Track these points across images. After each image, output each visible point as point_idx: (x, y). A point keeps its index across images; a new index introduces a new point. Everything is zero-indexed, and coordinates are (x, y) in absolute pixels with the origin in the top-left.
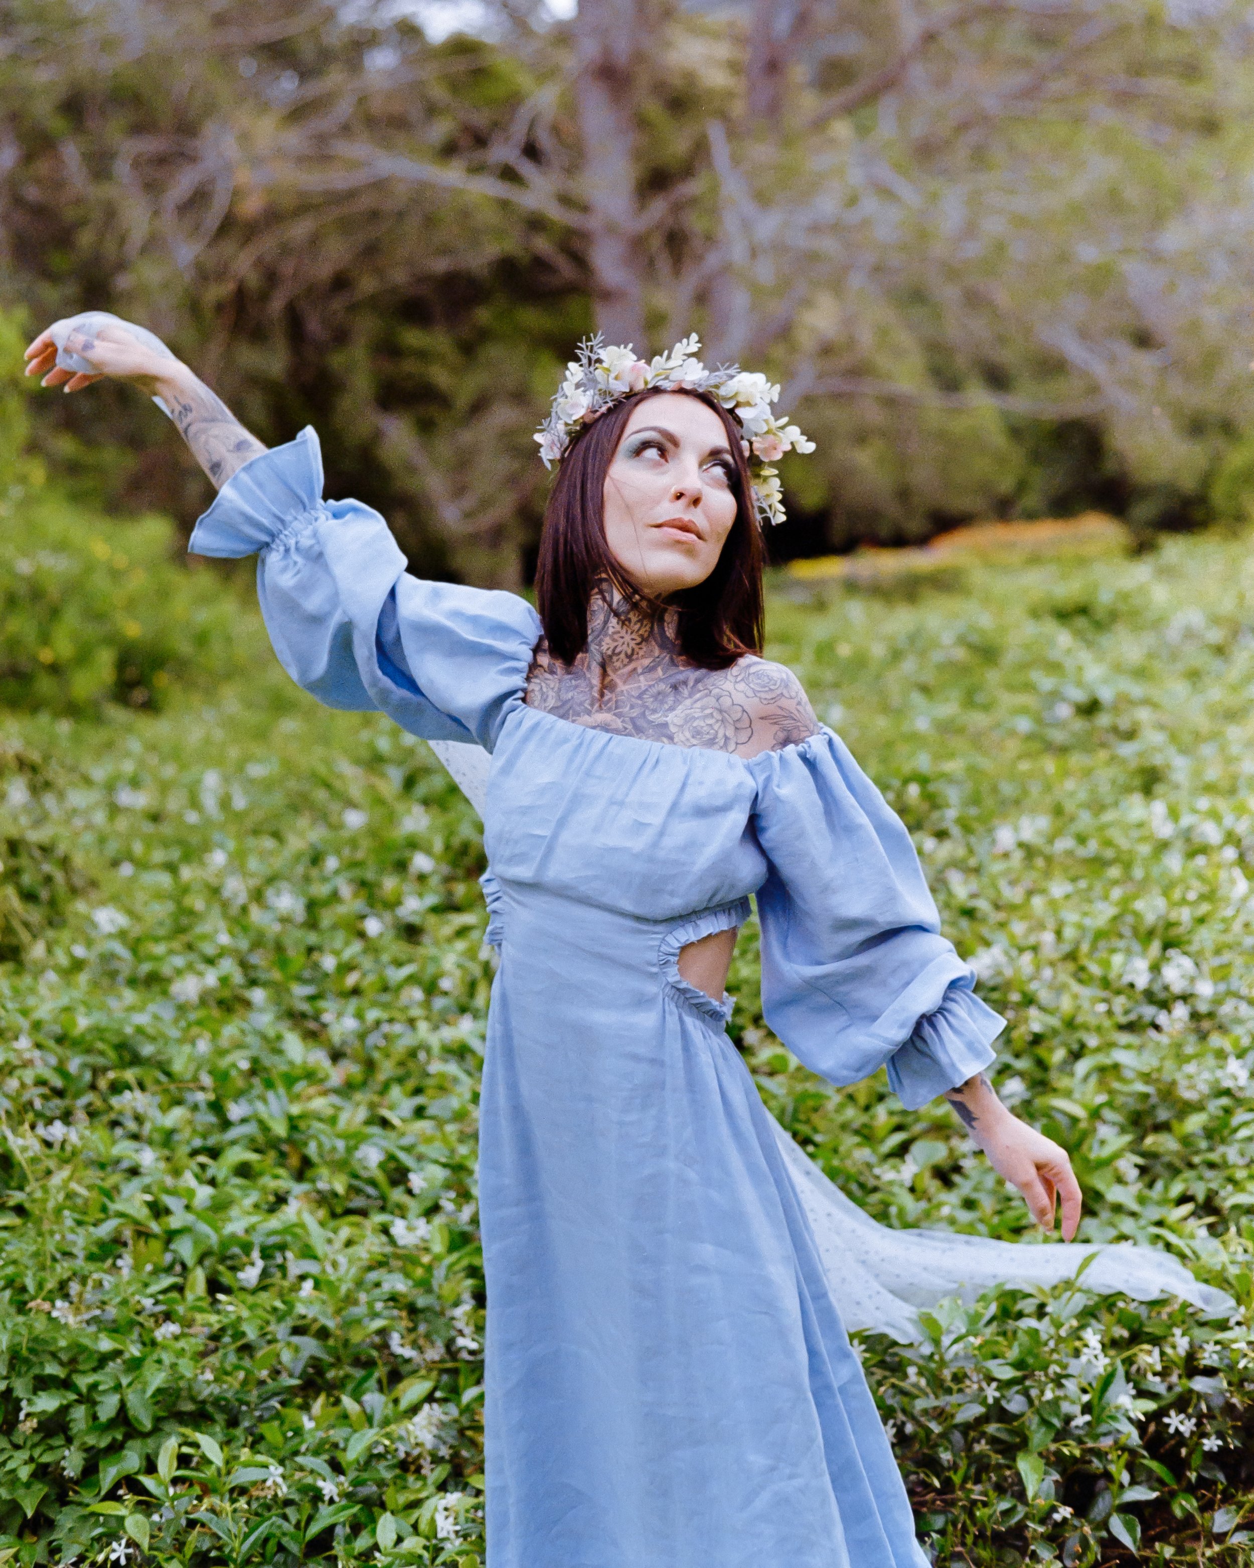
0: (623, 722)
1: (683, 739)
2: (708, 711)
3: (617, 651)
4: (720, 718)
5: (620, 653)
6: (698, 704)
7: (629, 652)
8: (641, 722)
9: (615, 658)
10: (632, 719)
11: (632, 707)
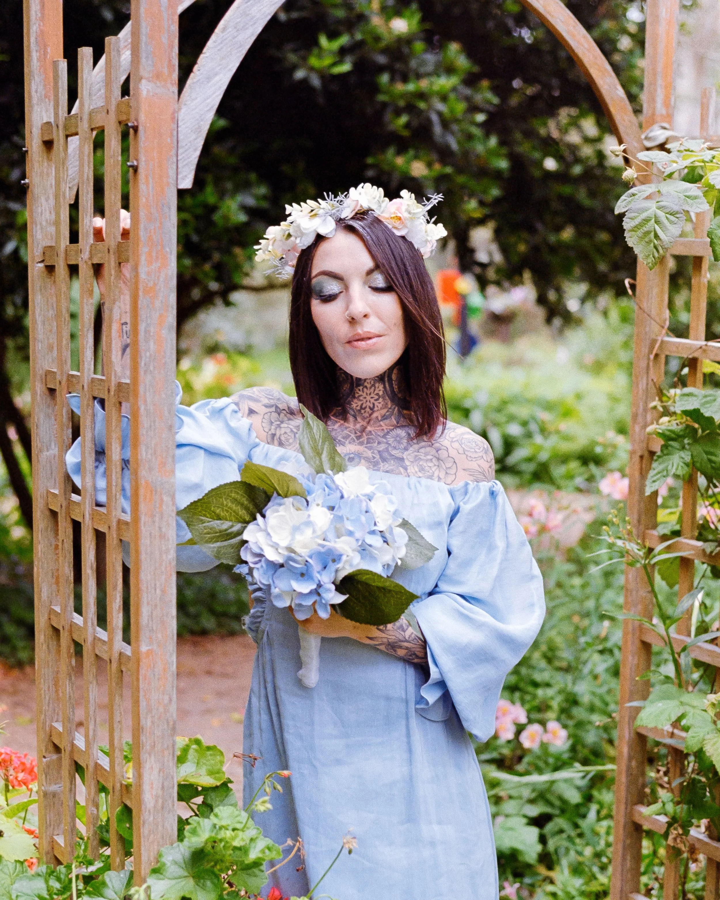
0: (373, 453)
1: (413, 471)
2: (429, 457)
3: (364, 406)
4: (437, 464)
5: (365, 408)
6: (422, 450)
7: (372, 406)
8: (385, 455)
9: (363, 411)
10: (379, 452)
11: (379, 443)
